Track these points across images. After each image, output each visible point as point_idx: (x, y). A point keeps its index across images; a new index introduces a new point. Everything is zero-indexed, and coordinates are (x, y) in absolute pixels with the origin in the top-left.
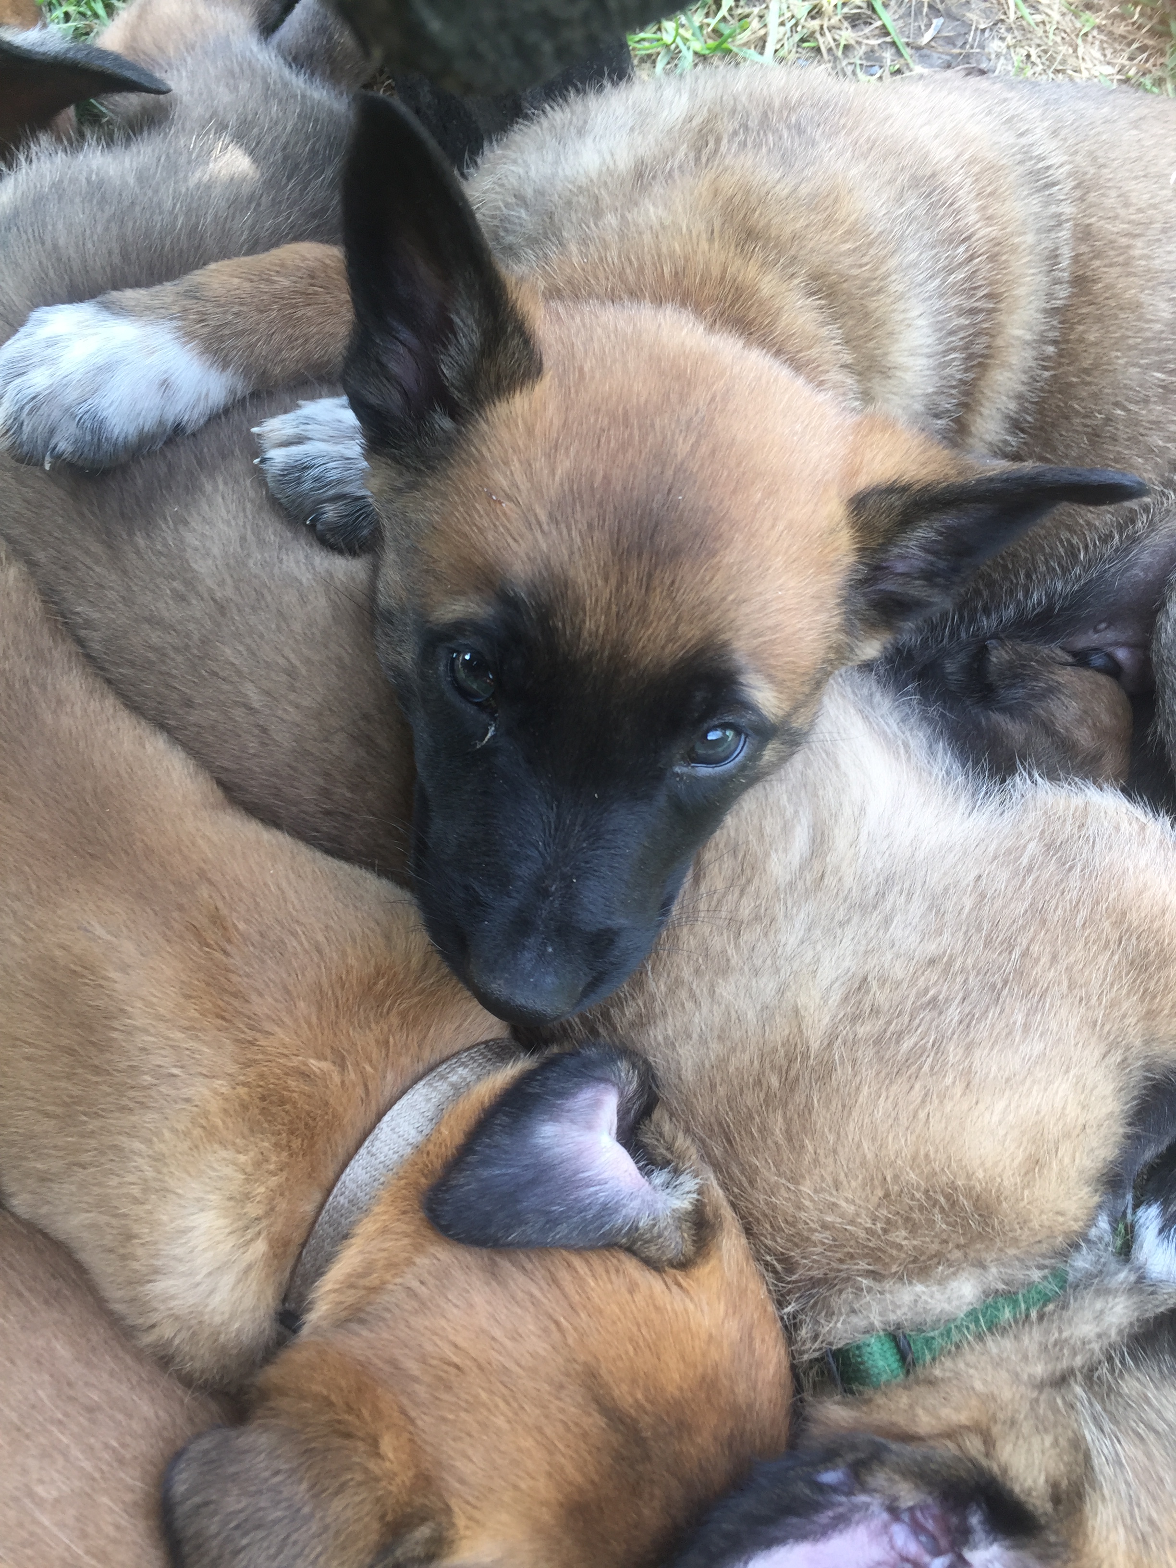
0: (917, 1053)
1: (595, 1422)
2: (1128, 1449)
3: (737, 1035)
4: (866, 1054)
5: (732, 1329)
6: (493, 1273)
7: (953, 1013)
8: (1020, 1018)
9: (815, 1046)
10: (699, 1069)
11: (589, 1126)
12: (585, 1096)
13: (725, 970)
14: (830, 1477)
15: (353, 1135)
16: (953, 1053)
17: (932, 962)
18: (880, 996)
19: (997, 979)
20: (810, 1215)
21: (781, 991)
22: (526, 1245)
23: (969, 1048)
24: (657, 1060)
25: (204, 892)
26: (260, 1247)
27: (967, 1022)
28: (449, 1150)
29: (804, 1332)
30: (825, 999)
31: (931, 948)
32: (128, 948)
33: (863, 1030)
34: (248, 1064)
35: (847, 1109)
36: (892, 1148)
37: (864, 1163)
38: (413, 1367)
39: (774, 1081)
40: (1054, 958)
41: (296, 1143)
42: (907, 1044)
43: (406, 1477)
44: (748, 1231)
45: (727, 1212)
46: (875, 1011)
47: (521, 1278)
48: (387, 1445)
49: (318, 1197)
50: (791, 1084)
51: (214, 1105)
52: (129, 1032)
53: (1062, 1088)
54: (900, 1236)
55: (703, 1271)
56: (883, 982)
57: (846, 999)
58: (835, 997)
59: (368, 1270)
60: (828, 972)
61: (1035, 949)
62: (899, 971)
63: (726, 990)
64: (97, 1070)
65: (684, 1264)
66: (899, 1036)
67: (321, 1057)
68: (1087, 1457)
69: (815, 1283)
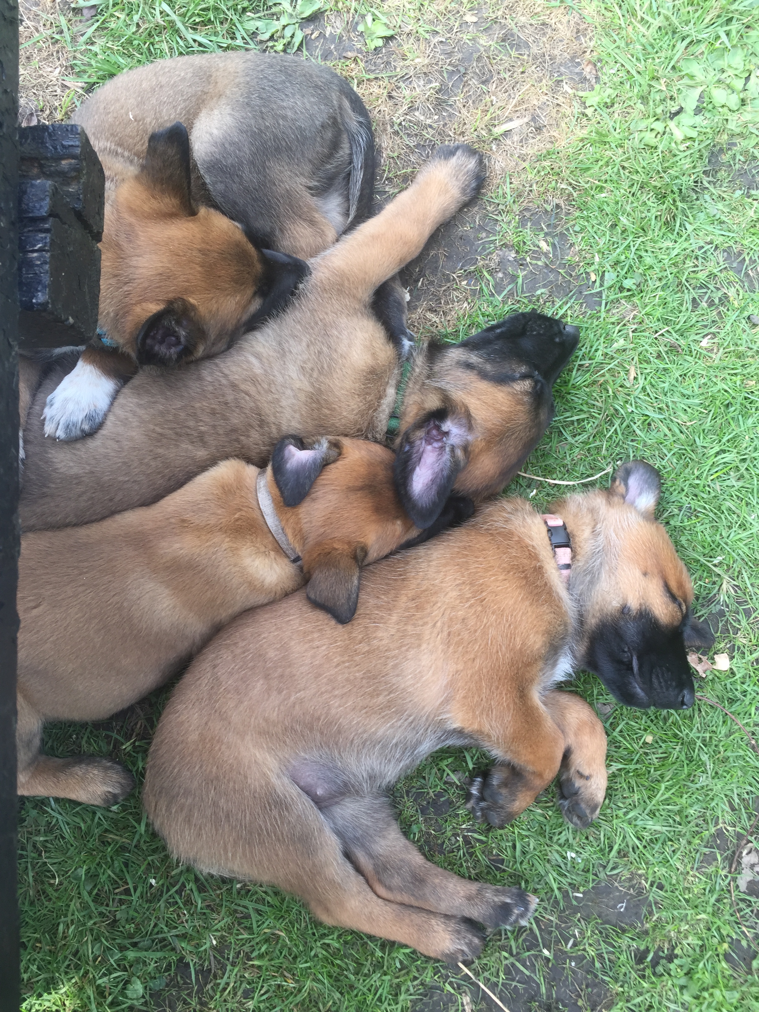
0: (329, 366)
1: (359, 494)
2: (448, 378)
3: (297, 408)
4: (322, 378)
5: (364, 453)
6: (314, 500)
7: (325, 349)
8: (336, 333)
9: (311, 390)
10: (299, 423)
11: (294, 455)
12: (286, 452)
13: (278, 400)
14: (407, 448)
15: (260, 518)
16: (335, 356)
17: (308, 346)
18: (309, 366)
19: (323, 332)
20: (351, 417)
21: (292, 390)
22: (311, 487)
23: (336, 351)
24: (292, 432)
25: (173, 520)
26: (272, 553)
27: (329, 347)
28: (278, 493)
29: (378, 436)
30: (301, 380)
31: (304, 344)
32: (177, 546)
33: (315, 375)
34: (226, 532)
35: (332, 391)
36: (348, 387)
37: (347, 395)
38: (322, 530)
39: (314, 405)
40: (327, 314)
41: (253, 530)
42: (325, 366)
43: (346, 547)
44: (346, 435)
45: (338, 438)
46: (312, 369)
47: (318, 493)
48: (336, 546)
49: (270, 535)
50: (318, 402)
51: (231, 544)
52: (199, 555)
53: (359, 334)
54: (369, 398)
55: (344, 451)
56: (305, 362)
57: (304, 375)
58: (302, 377)
59: (294, 529)
60: (294, 375)
61: (321, 317)
62: (305, 357)
63: (284, 403)
64: (203, 570)
65: (340, 454)
66: (322, 367)
67: (235, 514)
68: (440, 388)
69: (368, 427)
